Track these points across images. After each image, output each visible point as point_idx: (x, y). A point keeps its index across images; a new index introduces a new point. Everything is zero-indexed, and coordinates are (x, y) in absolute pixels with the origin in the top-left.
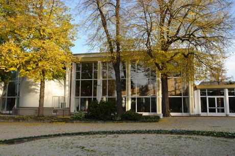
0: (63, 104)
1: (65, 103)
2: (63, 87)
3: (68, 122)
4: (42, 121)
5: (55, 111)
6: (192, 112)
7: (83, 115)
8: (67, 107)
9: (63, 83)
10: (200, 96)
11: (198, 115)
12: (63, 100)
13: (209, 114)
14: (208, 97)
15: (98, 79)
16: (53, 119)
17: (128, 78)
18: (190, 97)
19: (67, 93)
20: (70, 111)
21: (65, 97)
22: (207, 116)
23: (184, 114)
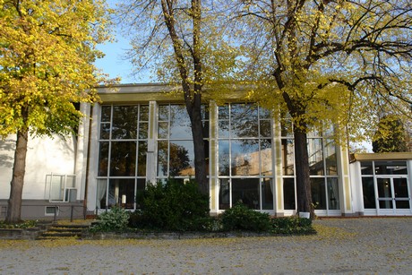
0: (70, 193)
1: (76, 190)
2: (72, 154)
3: (84, 237)
4: (15, 236)
5: (52, 208)
6: (349, 208)
7: (125, 219)
8: (78, 198)
9: (72, 147)
10: (360, 176)
11: (360, 215)
12: (71, 183)
13: (381, 212)
14: (376, 177)
15: (149, 139)
16: (44, 228)
17: (213, 136)
18: (344, 176)
19: (81, 167)
20: (85, 207)
21: (74, 177)
22: (377, 217)
23: (330, 213)
